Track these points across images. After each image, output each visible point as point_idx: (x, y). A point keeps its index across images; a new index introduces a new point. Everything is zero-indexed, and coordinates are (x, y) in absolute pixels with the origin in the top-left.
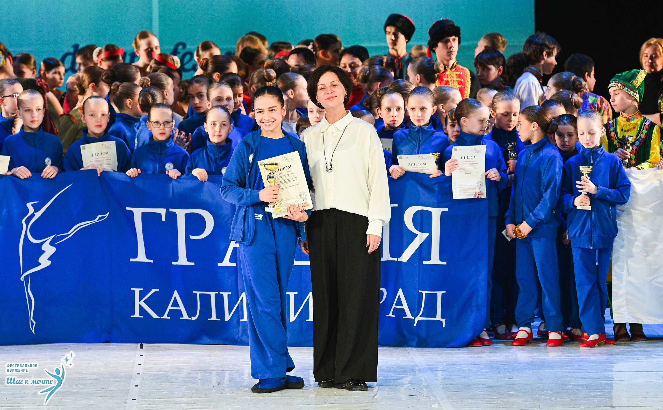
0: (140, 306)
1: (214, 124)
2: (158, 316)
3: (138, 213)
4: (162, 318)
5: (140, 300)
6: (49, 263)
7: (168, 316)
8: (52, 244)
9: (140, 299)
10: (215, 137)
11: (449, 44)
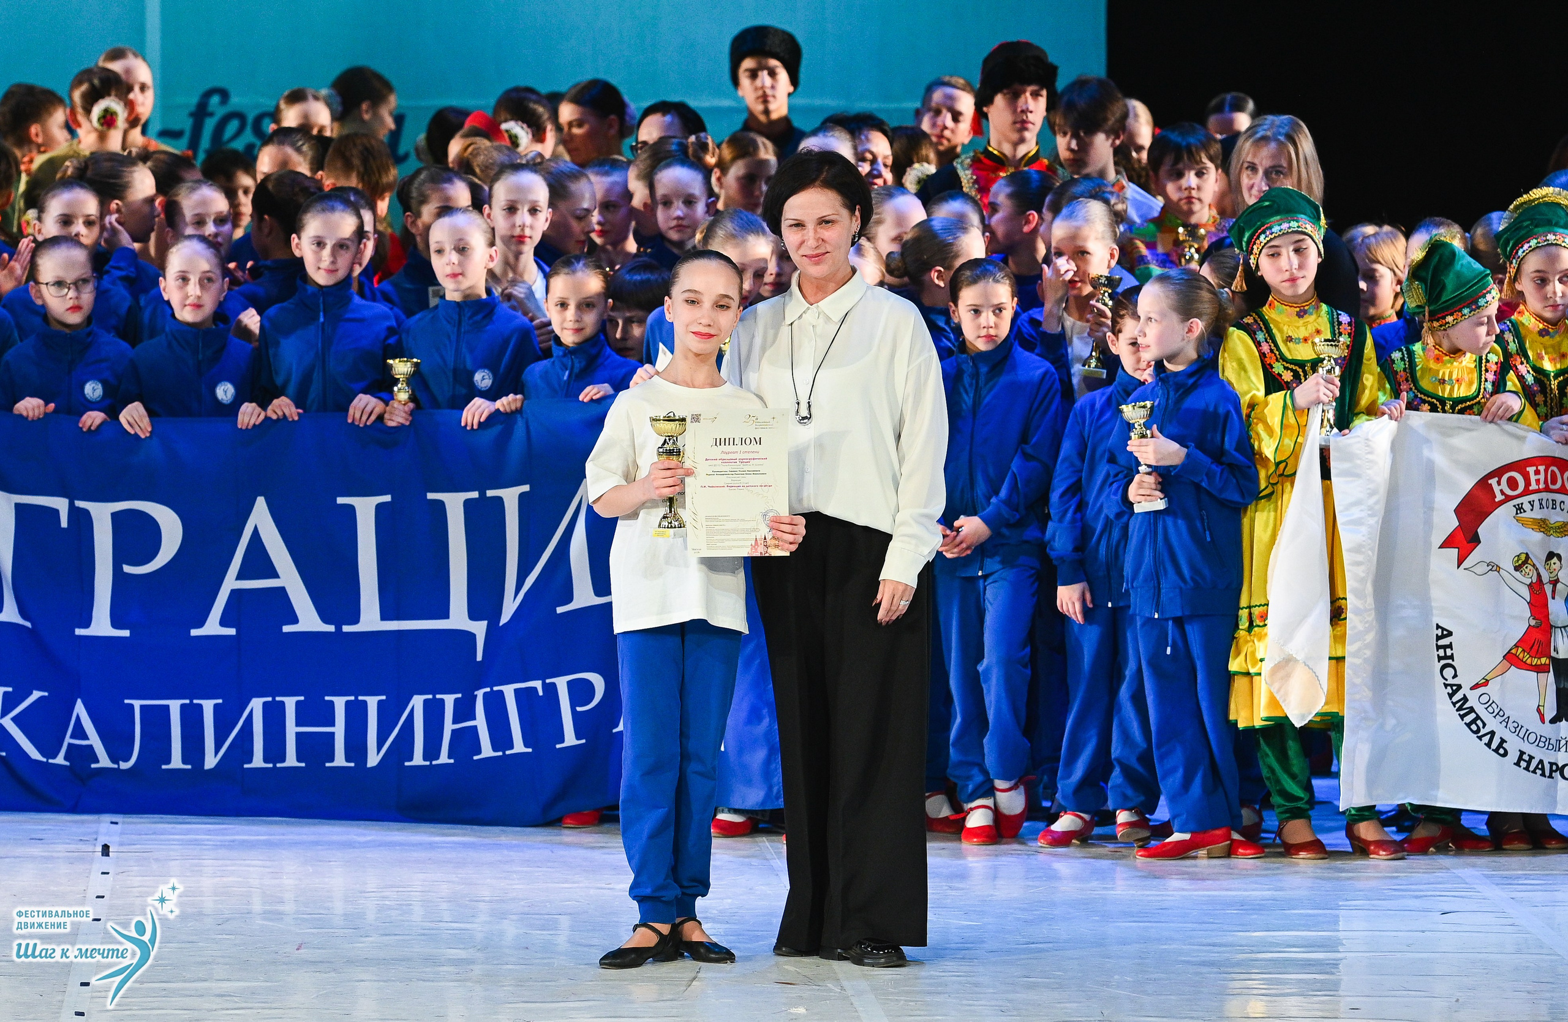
0: (2, 729)
1: (184, 279)
2: (45, 755)
3: (7, 502)
4: (52, 761)
5: (4, 714)
7: (66, 758)
10: (188, 308)
11: (1021, 102)
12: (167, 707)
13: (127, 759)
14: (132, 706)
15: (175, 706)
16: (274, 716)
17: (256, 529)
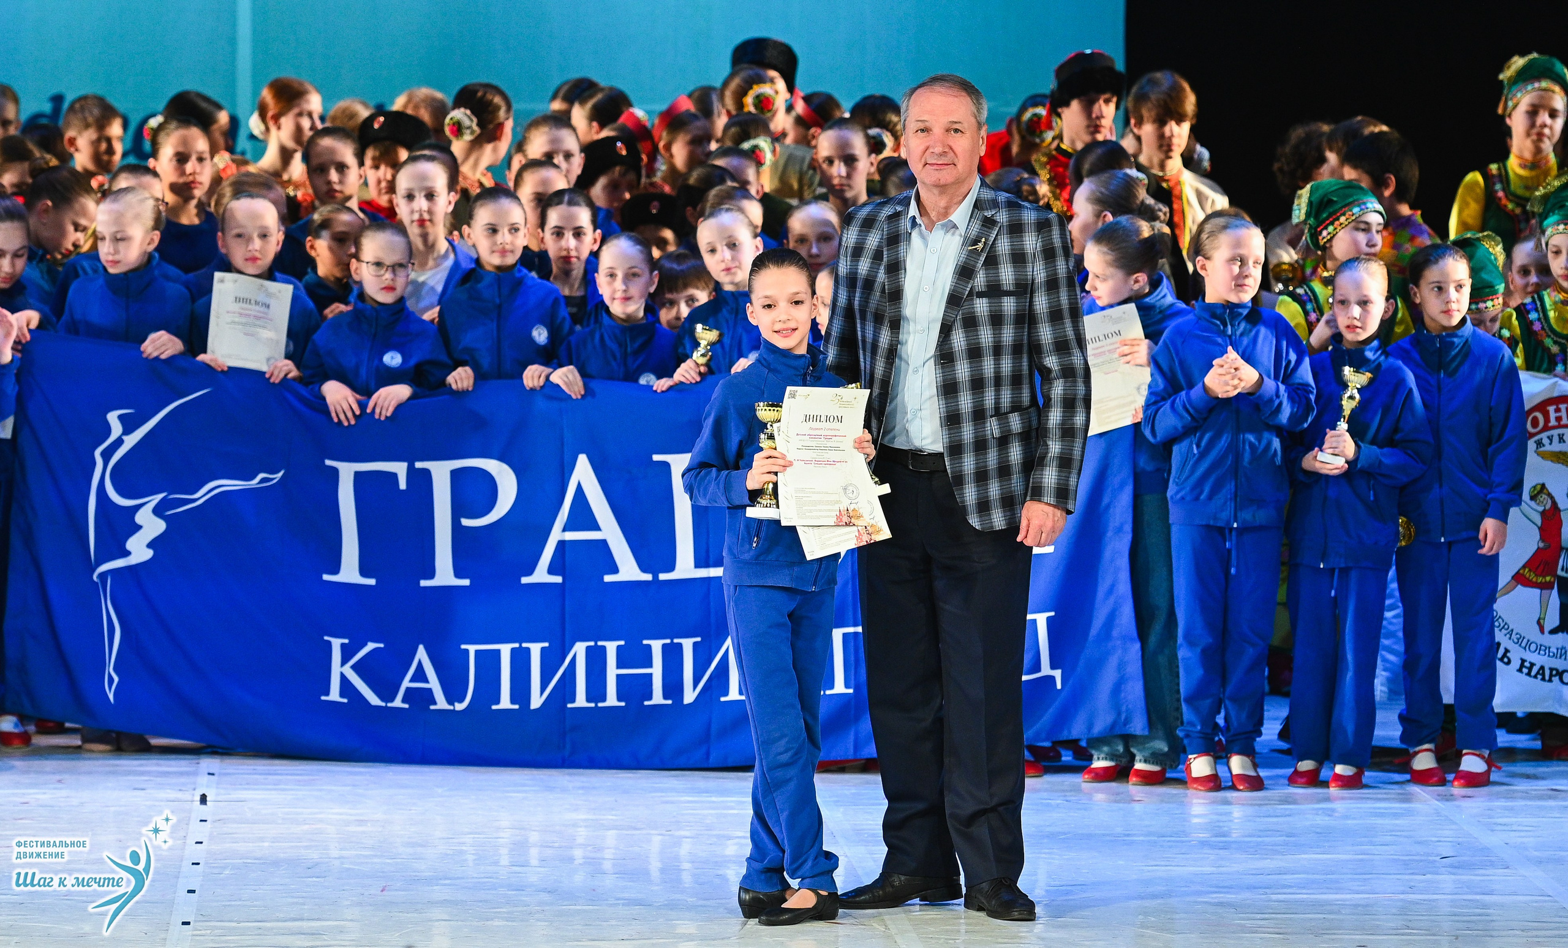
0: (343, 677)
2: (382, 699)
3: (347, 471)
4: (389, 705)
5: (343, 663)
6: (149, 554)
7: (403, 701)
8: (158, 511)
9: (344, 661)
11: (1096, 108)
12: (498, 651)
13: (461, 701)
14: (467, 651)
15: (505, 650)
16: (596, 659)
17: (579, 485)
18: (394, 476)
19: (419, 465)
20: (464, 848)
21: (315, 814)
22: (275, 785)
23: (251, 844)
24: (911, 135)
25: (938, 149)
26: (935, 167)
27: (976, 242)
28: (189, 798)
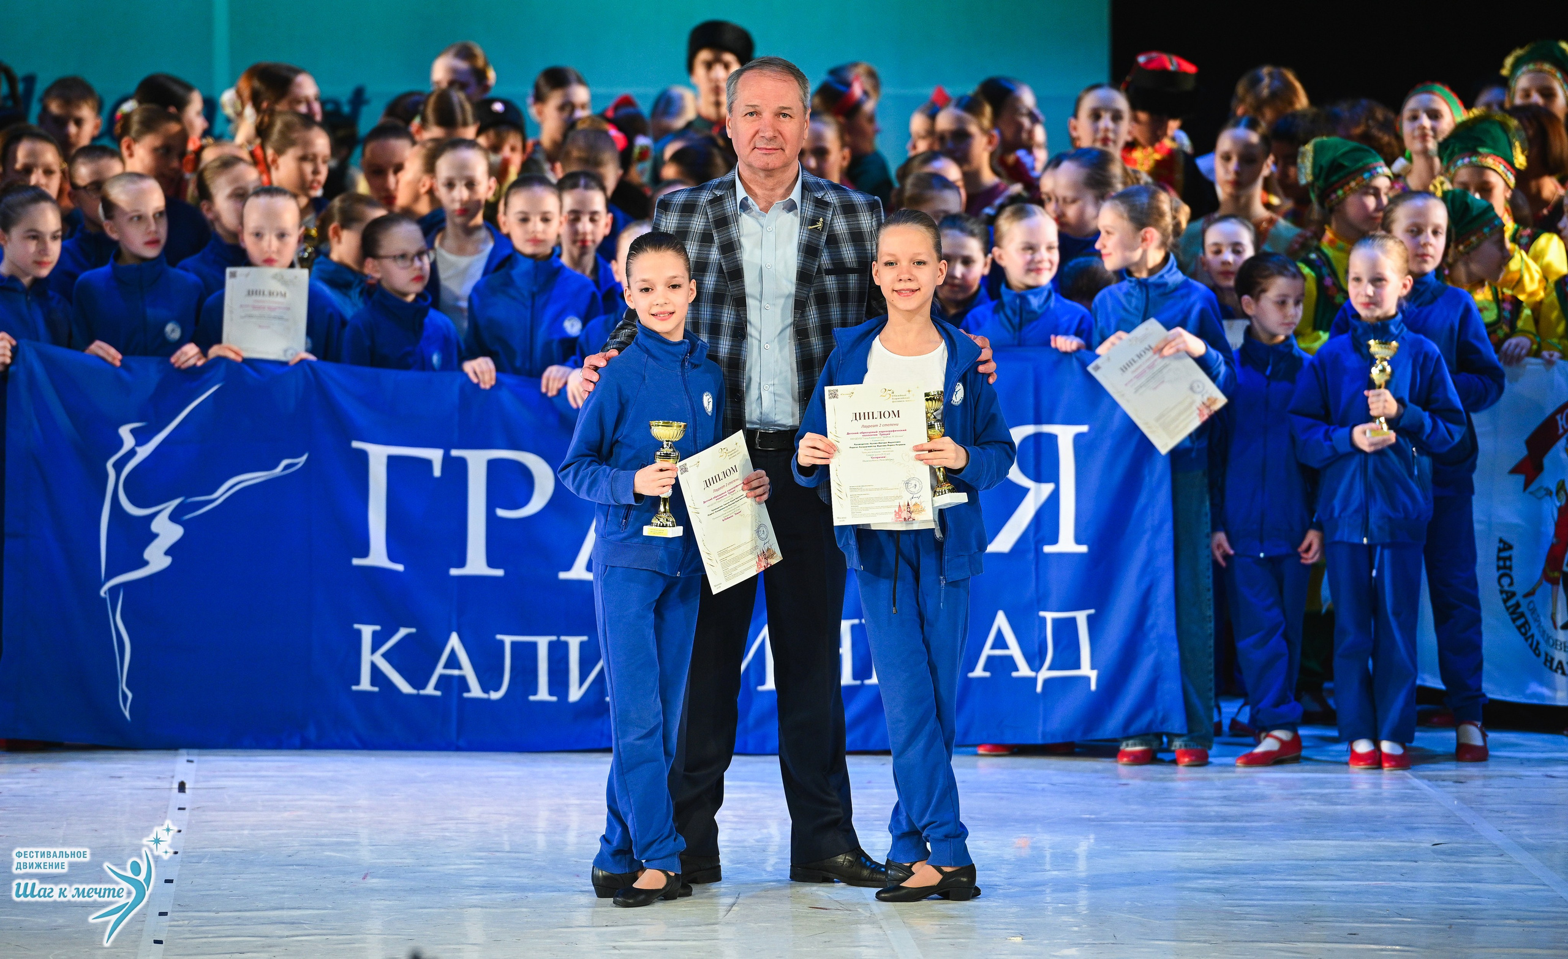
0: (374, 668)
2: (414, 686)
3: (378, 455)
4: (422, 692)
5: (374, 650)
6: (167, 561)
7: (436, 688)
8: (174, 517)
12: (535, 643)
13: (497, 689)
14: (502, 643)
15: (543, 643)
18: (428, 463)
19: (455, 453)
20: (447, 834)
21: (295, 800)
22: (255, 771)
23: (230, 832)
24: (739, 118)
25: (769, 134)
26: (764, 151)
27: (814, 222)
28: (168, 786)
